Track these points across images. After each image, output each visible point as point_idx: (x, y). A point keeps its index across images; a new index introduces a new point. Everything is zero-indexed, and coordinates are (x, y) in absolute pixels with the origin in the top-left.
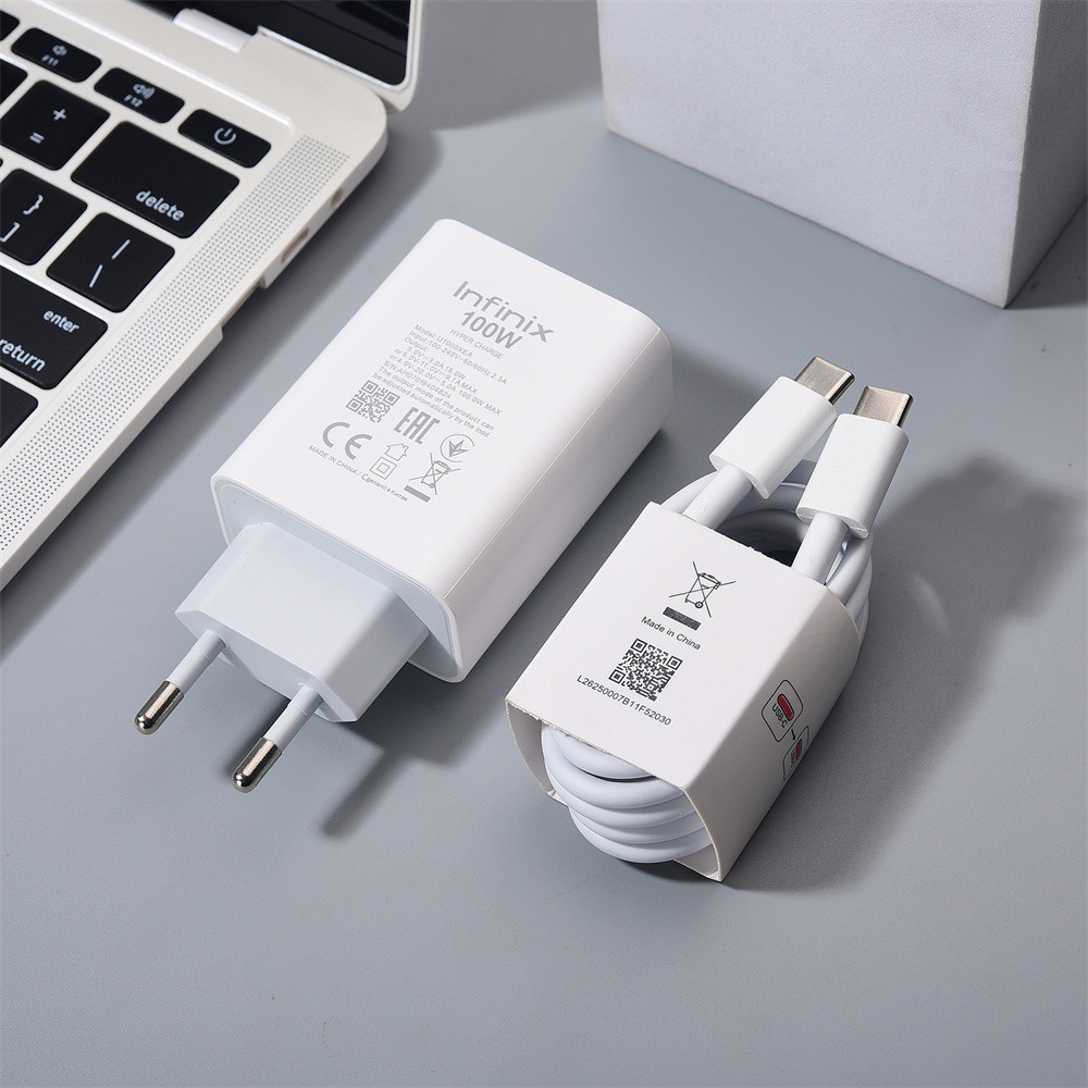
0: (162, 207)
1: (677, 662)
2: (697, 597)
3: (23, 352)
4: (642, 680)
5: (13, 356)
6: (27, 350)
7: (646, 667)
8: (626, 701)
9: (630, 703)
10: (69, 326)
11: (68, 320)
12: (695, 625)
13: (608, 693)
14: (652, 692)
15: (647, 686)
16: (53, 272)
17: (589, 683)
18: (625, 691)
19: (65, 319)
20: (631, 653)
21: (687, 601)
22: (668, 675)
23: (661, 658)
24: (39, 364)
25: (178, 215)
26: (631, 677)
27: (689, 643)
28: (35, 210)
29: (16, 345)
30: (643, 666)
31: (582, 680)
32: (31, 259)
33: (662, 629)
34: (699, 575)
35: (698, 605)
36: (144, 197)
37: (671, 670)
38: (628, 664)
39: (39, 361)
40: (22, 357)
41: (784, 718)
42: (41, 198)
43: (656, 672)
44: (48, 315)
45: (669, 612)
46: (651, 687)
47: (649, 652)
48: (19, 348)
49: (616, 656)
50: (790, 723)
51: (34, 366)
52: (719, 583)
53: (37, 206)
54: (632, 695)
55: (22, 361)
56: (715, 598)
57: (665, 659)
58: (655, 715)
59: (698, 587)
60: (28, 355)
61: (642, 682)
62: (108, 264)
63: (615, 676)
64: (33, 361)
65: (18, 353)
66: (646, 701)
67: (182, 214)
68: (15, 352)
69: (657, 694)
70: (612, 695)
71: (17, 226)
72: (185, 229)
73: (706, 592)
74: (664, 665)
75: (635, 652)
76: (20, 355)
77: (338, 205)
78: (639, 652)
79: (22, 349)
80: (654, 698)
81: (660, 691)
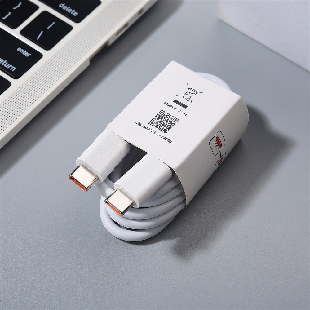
0: (69, 10)
1: (177, 120)
2: (188, 96)
3: (7, 63)
4: (162, 125)
5: (3, 64)
6: (9, 62)
7: (164, 121)
8: (154, 132)
9: (156, 133)
10: (27, 54)
11: (27, 52)
12: (185, 107)
13: (147, 128)
14: (165, 130)
15: (163, 127)
16: (23, 33)
17: (140, 124)
18: (154, 129)
19: (25, 51)
20: (158, 115)
21: (183, 98)
22: (172, 124)
23: (170, 118)
24: (13, 69)
25: (75, 14)
26: (157, 123)
27: (183, 113)
28: (18, 8)
29: (4, 60)
30: (163, 120)
31: (137, 123)
32: (14, 27)
33: (172, 107)
34: (189, 89)
35: (188, 100)
36: (63, 6)
37: (174, 122)
38: (157, 119)
39: (13, 67)
40: (6, 65)
41: (218, 147)
42: (20, 3)
43: (168, 123)
44: (19, 49)
45: (175, 101)
46: (165, 128)
47: (166, 115)
48: (5, 62)
49: (152, 115)
50: (220, 149)
51: (11, 69)
52: (197, 92)
53: (18, 6)
54: (157, 130)
55: (6, 66)
56: (195, 98)
57: (172, 118)
58: (165, 139)
59: (188, 93)
60: (9, 65)
61: (161, 126)
62: (45, 31)
63: (151, 123)
64: (11, 67)
65: (5, 63)
66: (162, 133)
67: (77, 13)
68: (4, 63)
69: (167, 131)
70: (149, 130)
71: (10, 13)
72: (78, 20)
73: (191, 95)
74: (171, 120)
75: (160, 115)
76: (6, 64)
77: (140, 15)
78: (161, 115)
79: (7, 62)
80: (166, 132)
81: (169, 130)
